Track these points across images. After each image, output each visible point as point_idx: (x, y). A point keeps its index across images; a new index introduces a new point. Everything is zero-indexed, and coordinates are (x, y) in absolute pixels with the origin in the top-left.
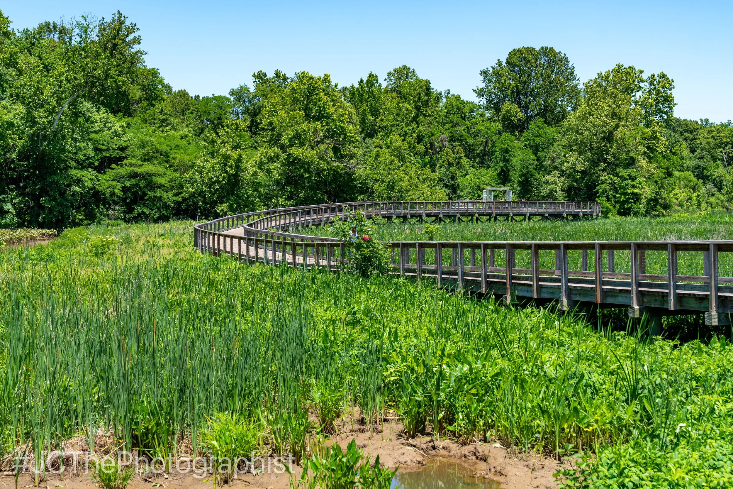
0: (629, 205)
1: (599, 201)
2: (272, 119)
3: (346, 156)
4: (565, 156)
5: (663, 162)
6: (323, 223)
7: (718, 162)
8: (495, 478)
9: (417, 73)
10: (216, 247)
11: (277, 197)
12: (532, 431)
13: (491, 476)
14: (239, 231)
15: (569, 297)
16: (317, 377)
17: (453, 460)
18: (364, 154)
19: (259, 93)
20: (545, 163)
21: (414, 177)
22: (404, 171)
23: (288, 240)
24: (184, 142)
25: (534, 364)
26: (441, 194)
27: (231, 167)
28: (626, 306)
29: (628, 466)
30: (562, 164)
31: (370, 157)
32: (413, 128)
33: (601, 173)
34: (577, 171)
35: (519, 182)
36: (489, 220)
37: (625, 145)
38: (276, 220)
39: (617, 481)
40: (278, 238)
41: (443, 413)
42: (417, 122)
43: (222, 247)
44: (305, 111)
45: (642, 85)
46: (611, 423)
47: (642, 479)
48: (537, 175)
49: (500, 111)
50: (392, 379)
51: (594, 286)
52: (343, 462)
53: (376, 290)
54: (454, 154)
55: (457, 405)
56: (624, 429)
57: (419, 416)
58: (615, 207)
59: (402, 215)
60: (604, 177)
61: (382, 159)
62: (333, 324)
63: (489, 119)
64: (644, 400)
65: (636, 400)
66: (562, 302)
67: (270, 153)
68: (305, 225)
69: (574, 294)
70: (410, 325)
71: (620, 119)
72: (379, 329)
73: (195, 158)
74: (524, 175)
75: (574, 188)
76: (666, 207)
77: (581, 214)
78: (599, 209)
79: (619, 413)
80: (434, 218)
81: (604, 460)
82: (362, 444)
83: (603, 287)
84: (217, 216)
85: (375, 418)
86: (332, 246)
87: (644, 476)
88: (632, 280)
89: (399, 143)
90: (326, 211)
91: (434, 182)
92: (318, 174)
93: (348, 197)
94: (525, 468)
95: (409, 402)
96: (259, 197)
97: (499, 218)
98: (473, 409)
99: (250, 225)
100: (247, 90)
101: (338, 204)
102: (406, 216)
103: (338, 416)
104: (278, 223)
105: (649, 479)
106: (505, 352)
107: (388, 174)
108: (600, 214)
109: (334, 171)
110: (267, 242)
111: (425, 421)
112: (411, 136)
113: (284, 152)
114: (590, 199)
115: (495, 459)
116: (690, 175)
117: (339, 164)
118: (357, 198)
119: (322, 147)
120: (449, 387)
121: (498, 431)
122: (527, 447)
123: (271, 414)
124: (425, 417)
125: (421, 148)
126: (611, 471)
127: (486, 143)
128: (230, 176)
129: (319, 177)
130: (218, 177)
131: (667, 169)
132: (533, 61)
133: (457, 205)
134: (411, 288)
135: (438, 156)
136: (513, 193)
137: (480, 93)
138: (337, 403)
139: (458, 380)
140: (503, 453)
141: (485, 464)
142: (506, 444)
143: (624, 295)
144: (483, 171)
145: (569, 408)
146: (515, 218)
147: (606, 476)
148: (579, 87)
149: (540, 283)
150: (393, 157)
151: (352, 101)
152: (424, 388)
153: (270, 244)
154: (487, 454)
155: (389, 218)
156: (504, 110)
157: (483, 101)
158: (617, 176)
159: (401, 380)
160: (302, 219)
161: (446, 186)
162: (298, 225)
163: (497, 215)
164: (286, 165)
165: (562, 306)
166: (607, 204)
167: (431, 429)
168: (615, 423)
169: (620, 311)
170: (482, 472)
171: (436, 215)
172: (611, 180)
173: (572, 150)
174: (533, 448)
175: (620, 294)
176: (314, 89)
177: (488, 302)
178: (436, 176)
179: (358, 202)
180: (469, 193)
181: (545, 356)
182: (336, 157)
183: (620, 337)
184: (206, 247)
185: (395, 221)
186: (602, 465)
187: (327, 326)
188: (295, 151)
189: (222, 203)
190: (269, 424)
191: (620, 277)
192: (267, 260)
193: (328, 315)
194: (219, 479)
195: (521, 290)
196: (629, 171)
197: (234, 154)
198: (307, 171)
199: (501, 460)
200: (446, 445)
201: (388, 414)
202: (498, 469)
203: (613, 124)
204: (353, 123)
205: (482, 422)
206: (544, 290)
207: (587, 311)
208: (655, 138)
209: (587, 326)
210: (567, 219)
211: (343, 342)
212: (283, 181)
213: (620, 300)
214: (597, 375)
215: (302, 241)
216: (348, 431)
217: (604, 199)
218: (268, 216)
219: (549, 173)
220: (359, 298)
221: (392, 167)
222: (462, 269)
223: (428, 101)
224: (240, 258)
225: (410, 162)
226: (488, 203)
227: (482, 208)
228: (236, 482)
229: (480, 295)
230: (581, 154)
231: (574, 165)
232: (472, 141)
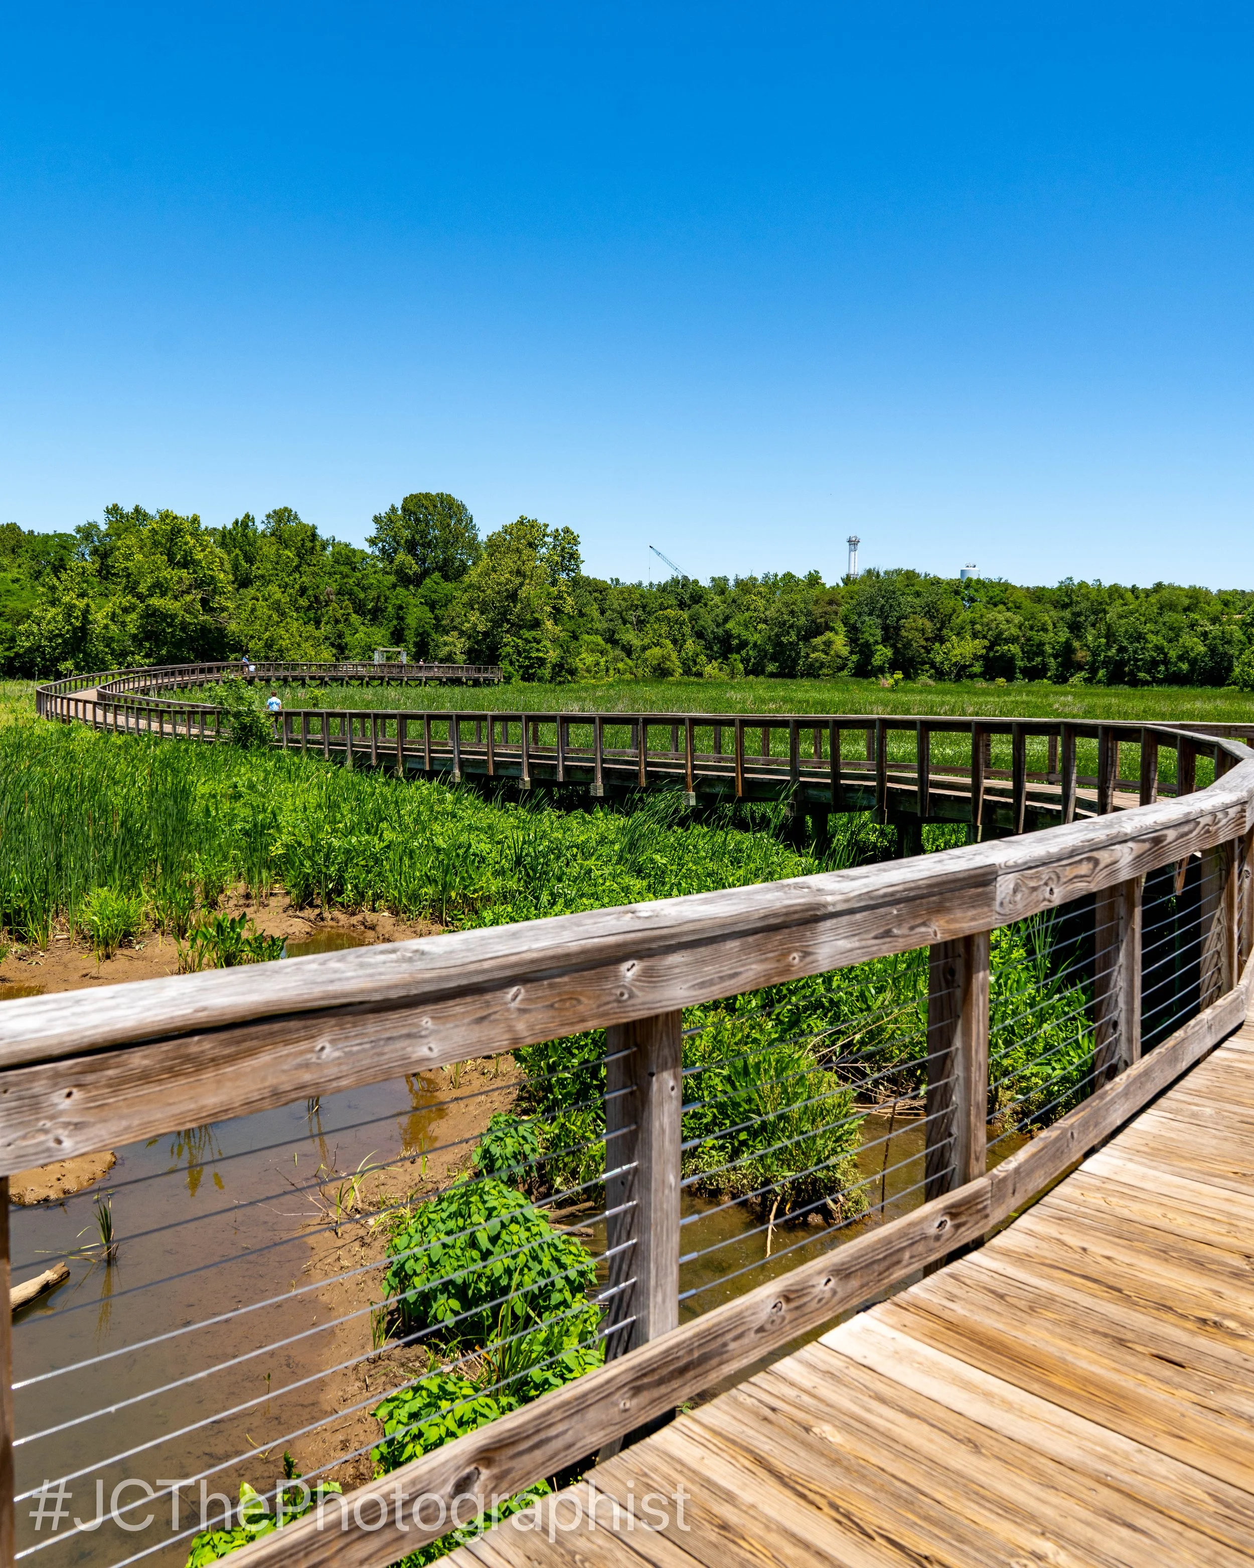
0: (534, 670)
1: (501, 666)
2: (126, 564)
3: (215, 610)
4: (465, 615)
5: (570, 625)
6: (190, 685)
7: (628, 626)
9: (300, 516)
10: (65, 713)
11: (133, 654)
12: (420, 899)
14: (91, 694)
15: (461, 769)
16: (199, 851)
17: (341, 931)
18: (238, 608)
19: (111, 532)
20: (444, 622)
21: (296, 634)
22: (284, 627)
23: (152, 706)
24: (17, 586)
26: (327, 654)
27: (77, 618)
28: (518, 778)
30: (462, 624)
31: (245, 610)
32: (295, 579)
33: (503, 635)
34: (479, 632)
35: (414, 642)
36: (381, 684)
37: (529, 605)
38: (134, 682)
40: (140, 704)
41: (332, 884)
42: (300, 572)
43: (72, 713)
44: (168, 555)
45: (547, 539)
49: (393, 562)
50: (279, 854)
51: (486, 758)
53: (258, 762)
54: (341, 609)
55: (346, 877)
57: (307, 889)
58: (518, 672)
59: (282, 678)
60: (508, 638)
61: (258, 613)
62: (213, 798)
63: (382, 571)
64: (528, 867)
65: (519, 867)
66: (454, 774)
67: (125, 602)
68: (169, 688)
69: (467, 766)
70: (299, 799)
71: (524, 576)
73: (32, 607)
74: (419, 635)
75: (475, 650)
76: (572, 672)
77: (482, 680)
78: (500, 675)
80: (318, 682)
83: (495, 759)
84: (59, 676)
85: (261, 892)
86: (204, 713)
88: (523, 752)
89: (278, 596)
90: (193, 672)
91: (319, 641)
92: (183, 629)
93: (218, 656)
94: (413, 934)
95: (297, 876)
96: (112, 654)
97: (392, 683)
98: (361, 880)
99: (104, 688)
100: (97, 528)
101: (207, 665)
102: (287, 679)
103: (222, 891)
104: (137, 686)
107: (266, 630)
108: (502, 680)
109: (202, 625)
110: (128, 708)
111: (313, 893)
112: (293, 587)
113: (142, 602)
114: (492, 663)
115: (384, 927)
116: (599, 639)
117: (208, 618)
118: (229, 657)
119: (188, 598)
120: (338, 860)
121: (387, 900)
122: (414, 914)
123: (153, 889)
124: (313, 889)
125: (303, 602)
127: (379, 597)
128: (75, 629)
129: (184, 632)
130: (61, 630)
131: (573, 632)
132: (431, 508)
133: (345, 667)
134: (296, 759)
135: (324, 611)
136: (407, 655)
137: (373, 542)
138: (221, 878)
139: (347, 852)
140: (393, 921)
141: (374, 932)
142: (395, 912)
143: (515, 767)
144: (374, 629)
146: (410, 682)
148: (480, 539)
149: (433, 755)
150: (272, 612)
151: (223, 545)
152: (312, 861)
153: (130, 711)
154: (376, 923)
155: (268, 681)
156: (396, 562)
157: (376, 551)
158: (521, 638)
159: (288, 854)
160: (165, 681)
161: (332, 645)
162: (161, 688)
163: (389, 679)
164: (145, 618)
165: (454, 777)
166: (510, 669)
167: (319, 901)
169: (511, 783)
170: (371, 940)
171: (321, 679)
172: (515, 642)
173: (473, 609)
174: (420, 915)
175: (511, 766)
176: (180, 531)
177: (378, 774)
178: (320, 633)
180: (358, 654)
181: (437, 827)
182: (204, 610)
183: (510, 808)
184: (52, 712)
187: (207, 801)
188: (156, 601)
189: (65, 659)
190: (151, 899)
191: (512, 749)
192: (129, 728)
193: (207, 789)
194: (100, 954)
195: (413, 762)
196: (534, 633)
197: (81, 604)
198: (170, 625)
199: (389, 927)
200: (334, 916)
201: (275, 889)
202: (387, 936)
203: (518, 582)
204: (224, 571)
205: (370, 893)
206: (435, 762)
207: (479, 784)
208: (561, 598)
209: (479, 798)
210: (466, 684)
211: (224, 817)
212: (141, 636)
213: (512, 772)
214: (484, 844)
215: (168, 707)
216: (233, 905)
217: (507, 662)
218: (124, 677)
219: (447, 633)
220: (239, 771)
221: (271, 623)
222: (351, 740)
223: (313, 548)
224: (96, 726)
225: (291, 617)
226: (380, 665)
227: (373, 671)
228: (119, 956)
229: (370, 767)
230: (482, 613)
231: (475, 625)
232: (362, 596)
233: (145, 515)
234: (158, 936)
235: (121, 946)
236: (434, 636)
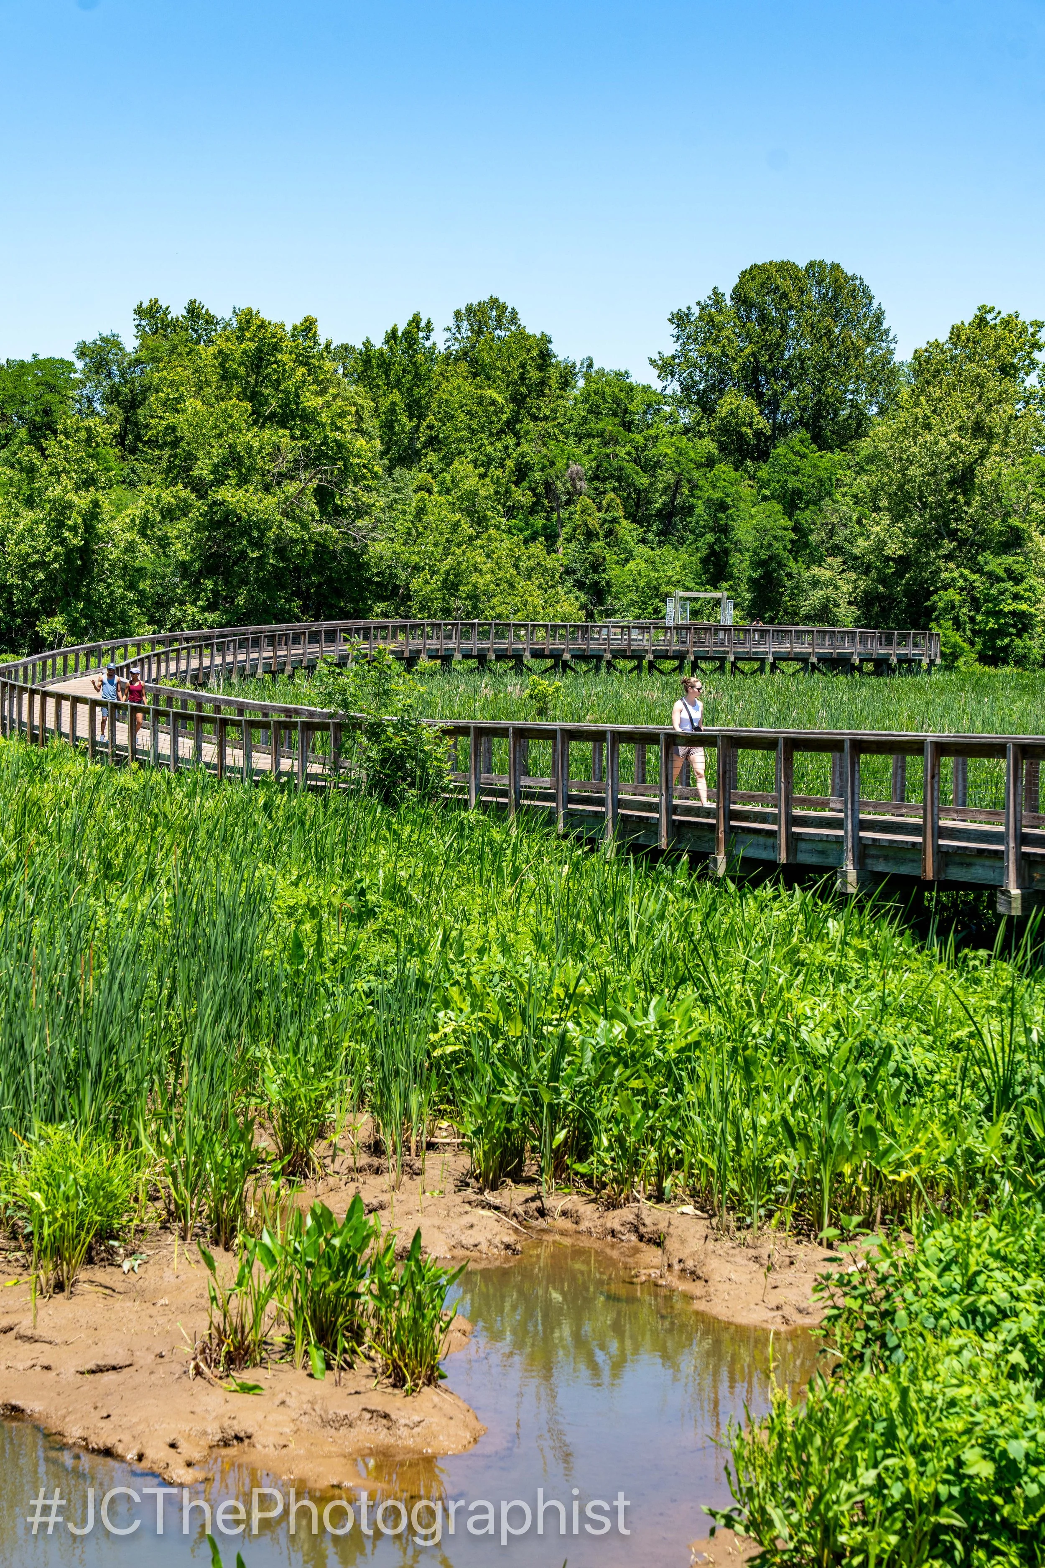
0: (1007, 640)
1: (936, 630)
2: (172, 419)
3: (345, 511)
4: (859, 522)
6: (289, 668)
8: (683, 1286)
9: (521, 316)
10: (37, 722)
11: (183, 603)
12: (769, 1181)
13: (672, 1280)
15: (860, 862)
16: (275, 1041)
17: (585, 1242)
18: (390, 507)
19: (144, 354)
20: (813, 538)
21: (507, 563)
22: (482, 547)
23: (208, 711)
25: (778, 1022)
26: (569, 604)
27: (74, 529)
28: (993, 888)
29: (986, 1267)
30: (853, 541)
31: (404, 513)
32: (506, 448)
33: (942, 564)
34: (888, 558)
35: (750, 579)
36: (680, 667)
37: (999, 499)
38: (178, 659)
39: (962, 1301)
40: (184, 705)
41: (565, 1131)
42: (516, 434)
43: (50, 724)
44: (252, 400)
46: (950, 1162)
47: (1018, 1299)
48: (791, 563)
49: (713, 411)
50: (449, 1049)
51: (919, 839)
52: (333, 1248)
53: (415, 837)
54: (599, 510)
55: (598, 1115)
56: (979, 1176)
57: (509, 1139)
58: (972, 644)
59: (475, 653)
60: (950, 572)
61: (428, 518)
62: (313, 916)
63: (687, 431)
64: (1028, 1110)
65: (1007, 1110)
66: (845, 875)
67: (168, 498)
68: (248, 672)
69: (873, 857)
70: (493, 922)
71: (990, 437)
72: (419, 931)
74: (761, 564)
75: (879, 598)
77: (894, 660)
78: (935, 649)
79: (970, 1140)
80: (550, 662)
81: (932, 1252)
82: (375, 1202)
83: (941, 842)
84: (38, 645)
85: (408, 1140)
86: (309, 727)
87: (1021, 1291)
88: (1008, 829)
89: (472, 482)
90: (296, 640)
91: (553, 577)
92: (281, 553)
93: (349, 607)
94: (751, 1263)
95: (487, 1107)
96: (140, 604)
97: (703, 665)
98: (632, 1125)
100: (119, 347)
101: (326, 624)
102: (485, 656)
103: (321, 1136)
104: (183, 667)
105: (1033, 1298)
106: (710, 992)
107: (447, 553)
108: (938, 661)
109: (317, 544)
110: (160, 713)
111: (523, 1149)
112: (502, 466)
113: (202, 496)
114: (915, 626)
115: (683, 1242)
117: (330, 528)
118: (370, 609)
119: (291, 488)
120: (580, 1073)
121: (692, 1175)
122: (755, 1215)
123: (166, 1127)
124: (523, 1139)
125: (522, 496)
126: (948, 1278)
127: (678, 485)
128: (69, 553)
129: (283, 558)
130: (43, 554)
132: (794, 296)
133: (605, 631)
134: (497, 835)
135: (564, 514)
136: (735, 606)
137: (666, 367)
138: (319, 1104)
139: (601, 1056)
140: (701, 1227)
141: (660, 1252)
142: (708, 1208)
143: (987, 862)
144: (667, 552)
145: (856, 1126)
146: (740, 665)
147: (935, 1289)
148: (897, 358)
149: (795, 829)
150: (458, 516)
151: (364, 378)
152: (523, 1076)
153: (163, 719)
154: (665, 1230)
155: (446, 659)
156: (722, 411)
157: (674, 387)
158: (980, 571)
159: (469, 1054)
160: (241, 657)
161: (580, 585)
162: (230, 671)
163: (697, 658)
164: (206, 528)
165: (845, 883)
166: (956, 638)
167: (535, 1168)
168: (960, 1162)
169: (978, 898)
170: (651, 1271)
171: (556, 656)
172: (966, 580)
173: (877, 509)
174: (770, 1215)
175: (978, 861)
176: (275, 350)
177: (674, 870)
178: (557, 561)
179: (375, 621)
180: (633, 603)
181: (805, 1005)
182: (323, 511)
183: (977, 963)
184: (12, 721)
185: (458, 667)
186: (926, 1264)
187: (299, 923)
188: (227, 494)
189: (51, 614)
190: (160, 1153)
191: (981, 817)
192: (158, 756)
193: (300, 896)
194: (43, 1279)
195: (751, 845)
196: (1008, 560)
197: (82, 501)
198: (257, 544)
199: (695, 1244)
200: (569, 1206)
201: (437, 1132)
202: (690, 1264)
203: (975, 449)
204: (366, 433)
205: (653, 1155)
206: (803, 846)
207: (903, 900)
209: (902, 934)
210: (860, 669)
211: (334, 962)
212: (197, 565)
213: (979, 873)
214: (920, 1050)
215: (241, 712)
216: (343, 1169)
217: (949, 623)
218: (160, 649)
219: (820, 562)
220: (373, 856)
221: (456, 539)
222: (615, 792)
223: (543, 383)
224: (94, 750)
225: (498, 528)
226: (677, 628)
227: (661, 640)
228: (82, 1287)
229: (656, 855)
230: (897, 518)
231: (880, 545)
232: (644, 481)
233: (211, 321)
234: (172, 1239)
235: (90, 1261)
236: (793, 567)
